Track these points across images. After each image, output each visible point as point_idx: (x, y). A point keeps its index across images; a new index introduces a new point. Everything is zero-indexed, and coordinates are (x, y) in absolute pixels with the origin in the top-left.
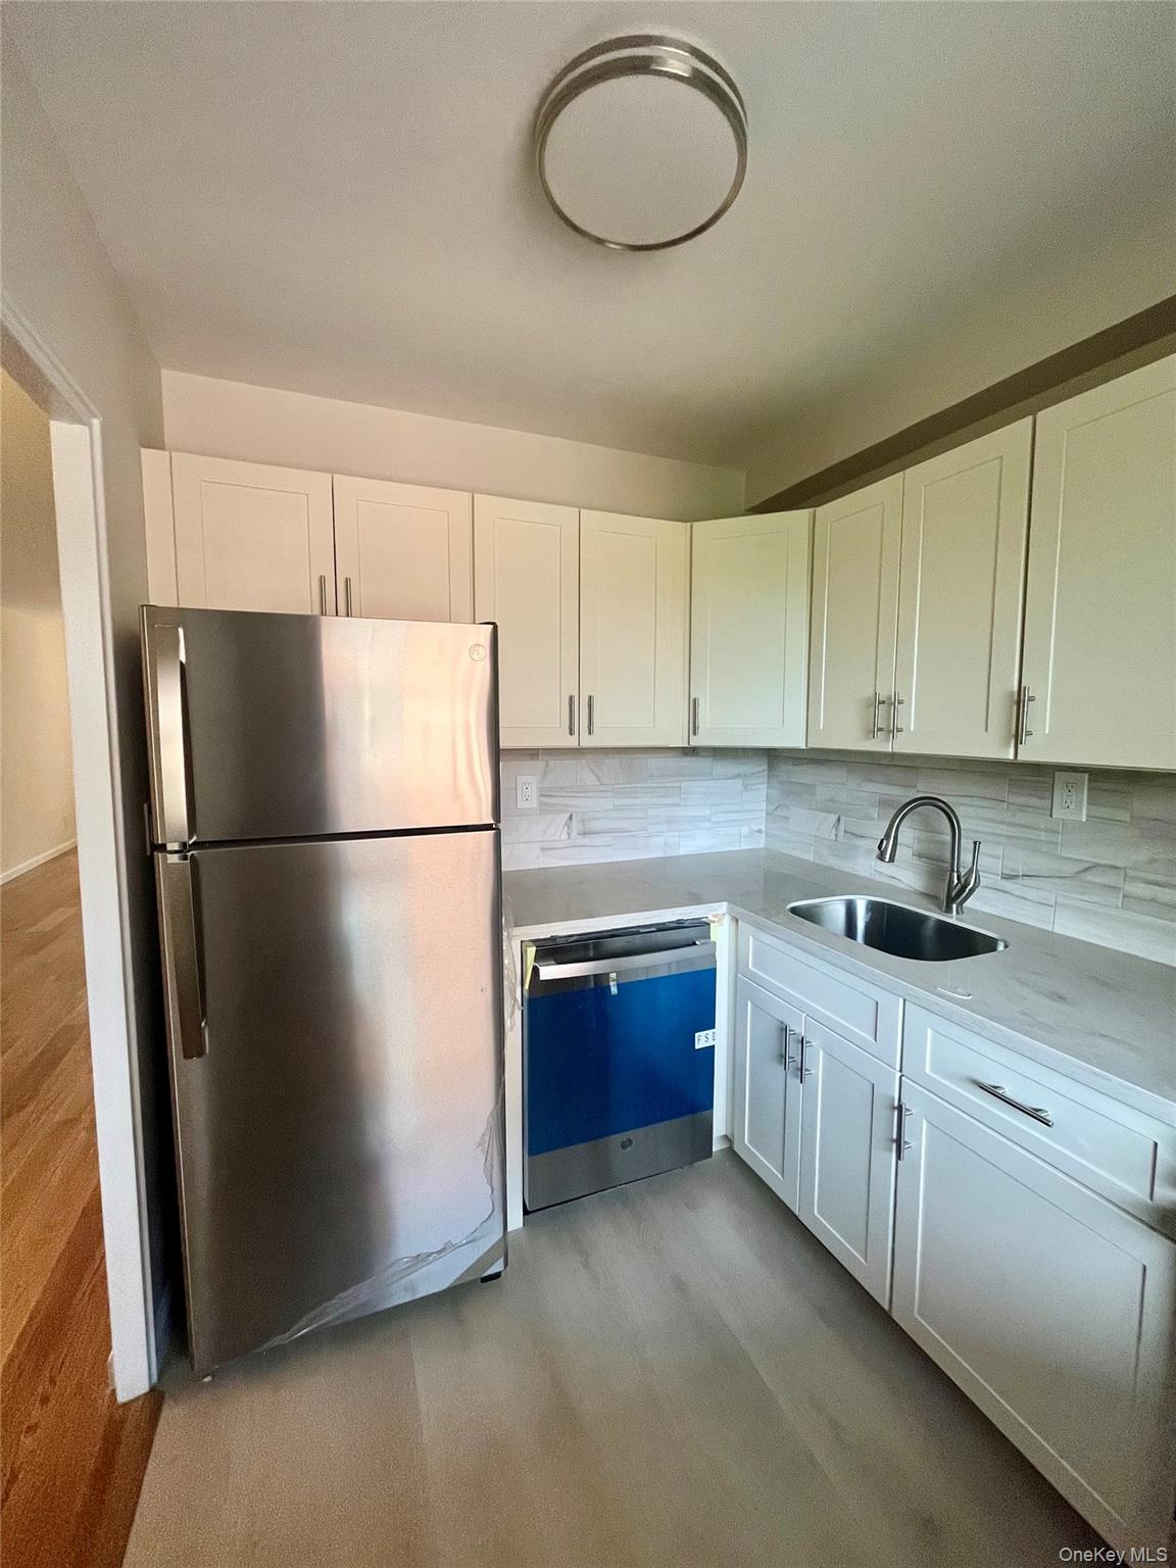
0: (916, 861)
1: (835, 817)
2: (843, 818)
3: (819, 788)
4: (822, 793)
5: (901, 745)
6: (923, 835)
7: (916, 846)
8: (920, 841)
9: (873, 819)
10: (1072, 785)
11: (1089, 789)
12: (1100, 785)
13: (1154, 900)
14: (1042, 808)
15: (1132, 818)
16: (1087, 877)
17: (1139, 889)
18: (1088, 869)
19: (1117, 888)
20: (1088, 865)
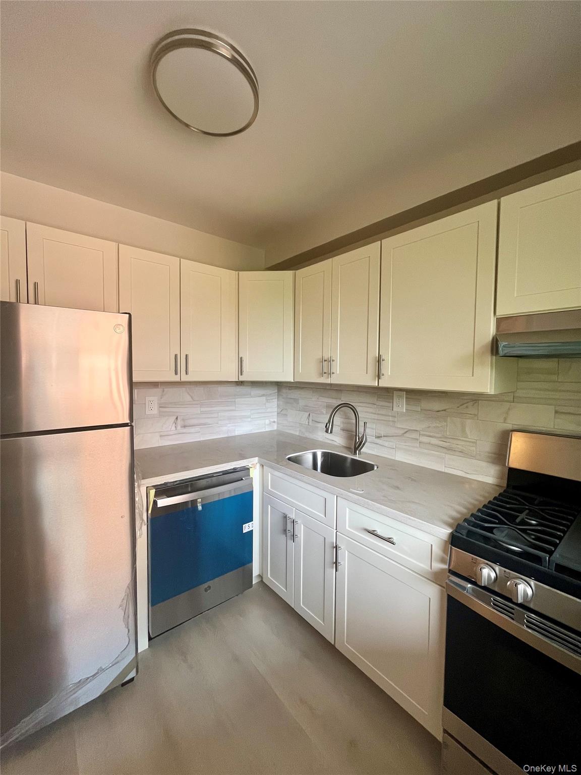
0: (342, 432)
1: (308, 414)
2: (311, 414)
3: (300, 400)
4: (302, 403)
5: (334, 380)
6: (344, 421)
7: (342, 426)
8: (343, 423)
9: (323, 414)
10: (400, 397)
11: (406, 398)
12: (409, 397)
13: (429, 443)
14: (389, 407)
15: (421, 410)
16: (407, 435)
17: (425, 439)
18: (407, 432)
19: (417, 439)
20: (407, 430)
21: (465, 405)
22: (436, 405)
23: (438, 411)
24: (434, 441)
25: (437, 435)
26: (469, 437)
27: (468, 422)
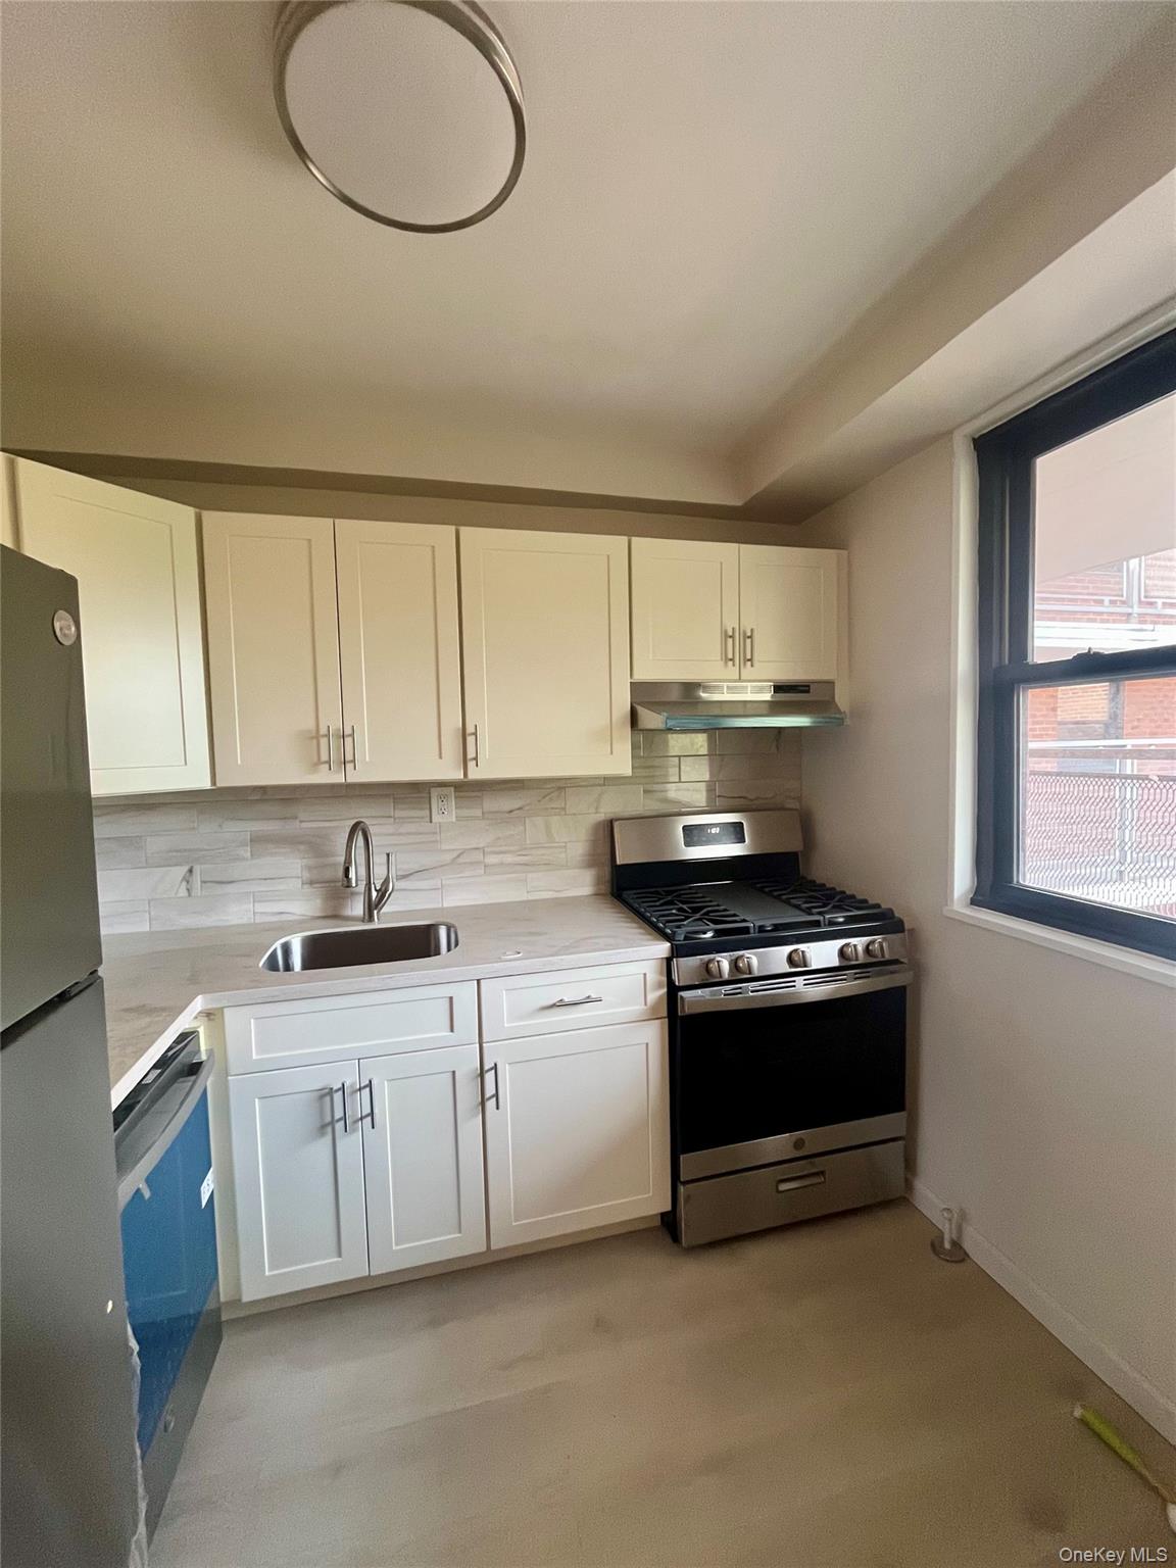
0: (307, 889)
1: (183, 870)
2: (197, 869)
3: (149, 839)
4: (155, 845)
5: (356, 776)
6: (310, 862)
7: (306, 875)
8: (309, 868)
9: (244, 859)
10: (442, 798)
11: (456, 797)
12: (462, 794)
13: (502, 864)
14: (422, 818)
15: (483, 813)
16: (461, 860)
17: (492, 859)
18: (462, 853)
19: (478, 863)
20: (460, 851)
21: (547, 798)
22: (505, 803)
23: (511, 811)
24: (509, 858)
25: (512, 848)
26: (557, 840)
27: (555, 820)
